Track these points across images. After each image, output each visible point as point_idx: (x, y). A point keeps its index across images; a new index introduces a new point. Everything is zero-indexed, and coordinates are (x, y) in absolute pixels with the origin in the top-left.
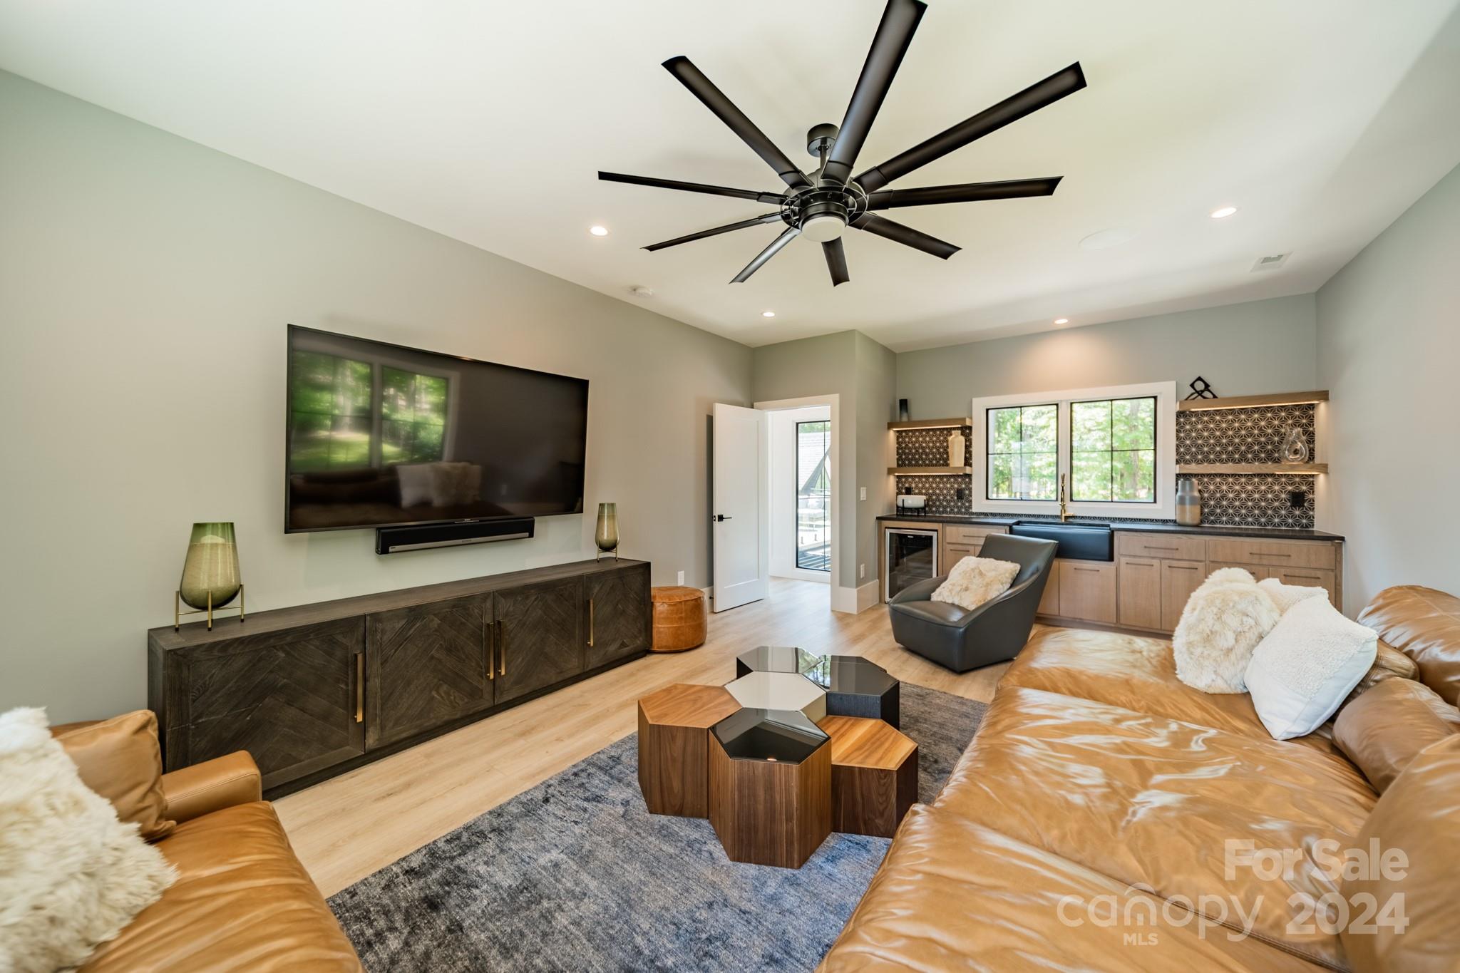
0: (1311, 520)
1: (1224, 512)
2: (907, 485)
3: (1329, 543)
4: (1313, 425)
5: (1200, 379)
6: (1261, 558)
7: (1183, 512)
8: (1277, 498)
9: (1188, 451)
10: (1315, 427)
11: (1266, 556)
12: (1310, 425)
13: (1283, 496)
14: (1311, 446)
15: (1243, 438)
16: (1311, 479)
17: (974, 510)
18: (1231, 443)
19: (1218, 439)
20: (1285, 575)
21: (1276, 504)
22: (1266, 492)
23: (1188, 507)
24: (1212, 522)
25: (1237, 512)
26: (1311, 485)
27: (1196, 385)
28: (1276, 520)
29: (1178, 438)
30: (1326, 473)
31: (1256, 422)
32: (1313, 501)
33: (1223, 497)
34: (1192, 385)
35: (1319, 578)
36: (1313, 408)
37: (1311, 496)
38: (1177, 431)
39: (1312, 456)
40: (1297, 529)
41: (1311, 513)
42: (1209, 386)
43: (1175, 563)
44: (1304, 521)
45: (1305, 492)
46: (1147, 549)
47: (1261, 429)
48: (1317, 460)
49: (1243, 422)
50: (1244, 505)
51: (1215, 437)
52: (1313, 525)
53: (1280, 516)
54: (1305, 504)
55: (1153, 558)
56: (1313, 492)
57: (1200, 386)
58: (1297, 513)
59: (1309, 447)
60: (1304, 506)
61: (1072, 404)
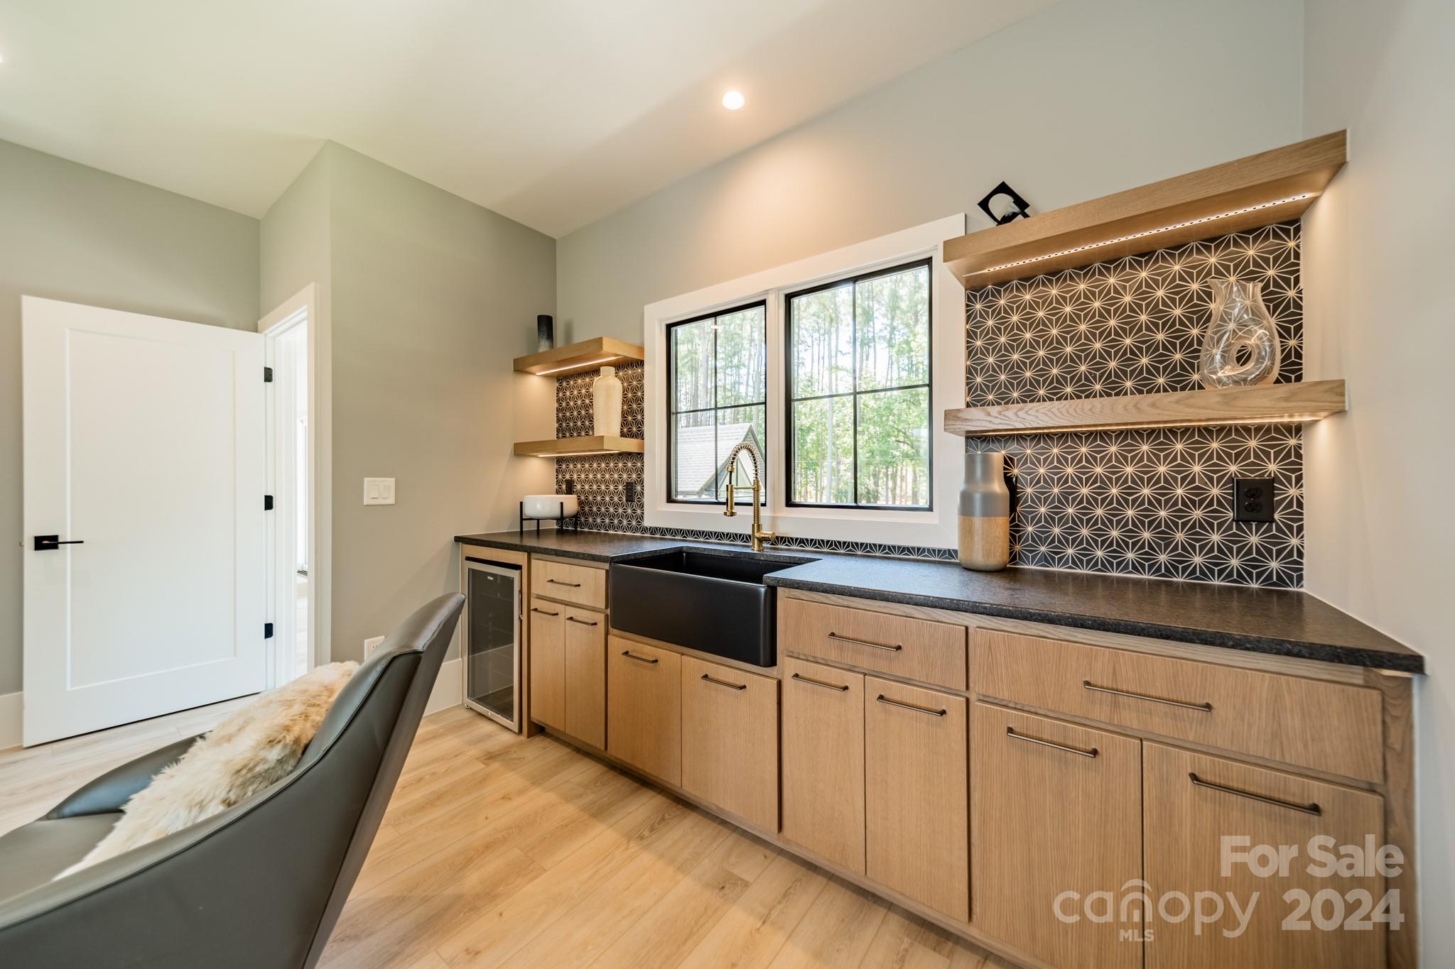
0: (1295, 561)
1: (1072, 535)
2: (568, 477)
3: (1356, 674)
4: (1297, 280)
5: (1003, 188)
6: (1115, 705)
7: (967, 532)
8: (1197, 497)
9: (991, 384)
10: (1301, 285)
11: (1132, 701)
12: (1287, 281)
13: (1215, 491)
14: (1292, 343)
15: (1113, 339)
16: (1292, 442)
17: (647, 523)
18: (1084, 354)
19: (1055, 346)
20: (1194, 777)
21: (1197, 514)
22: (1169, 482)
23: (978, 521)
24: (1046, 560)
25: (1100, 536)
26: (1294, 462)
27: (992, 204)
28: (1198, 560)
29: (971, 351)
30: (1339, 412)
31: (1143, 291)
32: (1300, 505)
33: (1066, 497)
34: (984, 205)
35: (1315, 809)
36: (1297, 230)
37: (1293, 492)
38: (969, 335)
39: (1291, 368)
40: (1254, 585)
41: (1294, 541)
42: (1027, 205)
43: (896, 691)
44: (1274, 565)
45: (1273, 480)
46: (836, 642)
47: (1156, 310)
48: (1311, 372)
49: (1112, 296)
50: (1114, 517)
51: (1048, 343)
52: (1300, 578)
53: (1206, 548)
54: (1276, 516)
55: (851, 669)
56: (1299, 478)
57: (1002, 205)
58: (1254, 539)
59: (1283, 345)
60: (1273, 521)
61: (789, 298)
